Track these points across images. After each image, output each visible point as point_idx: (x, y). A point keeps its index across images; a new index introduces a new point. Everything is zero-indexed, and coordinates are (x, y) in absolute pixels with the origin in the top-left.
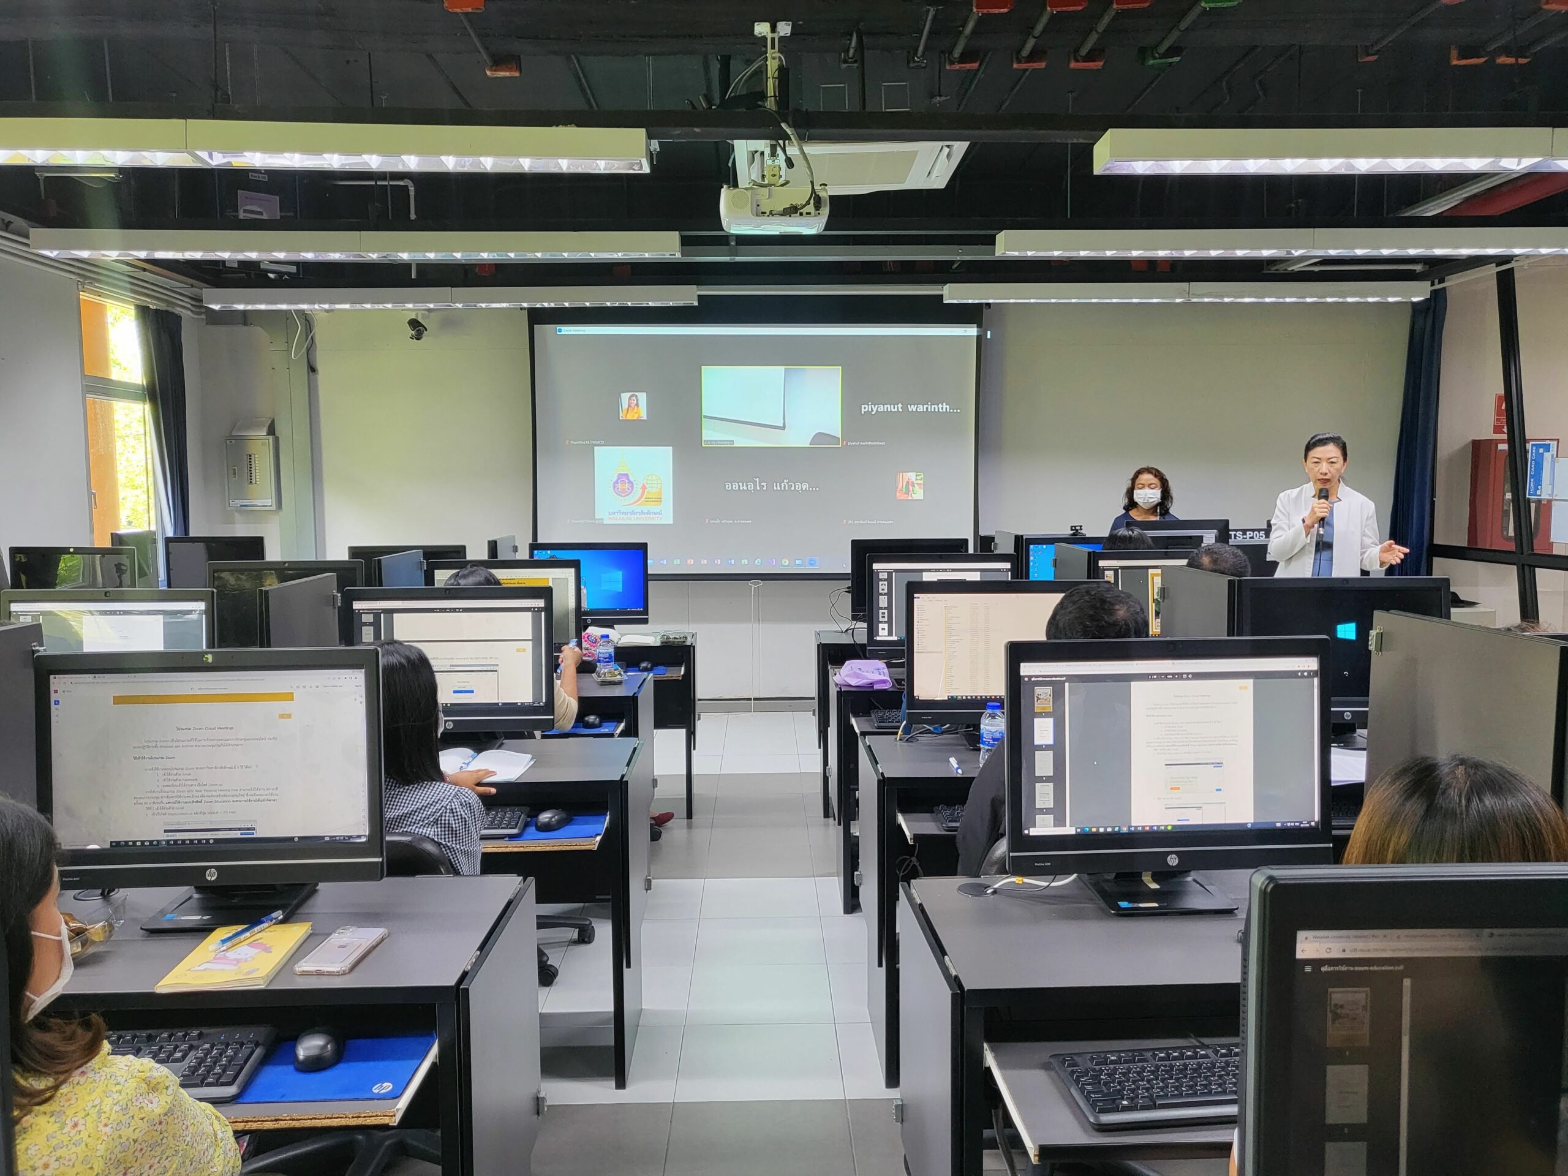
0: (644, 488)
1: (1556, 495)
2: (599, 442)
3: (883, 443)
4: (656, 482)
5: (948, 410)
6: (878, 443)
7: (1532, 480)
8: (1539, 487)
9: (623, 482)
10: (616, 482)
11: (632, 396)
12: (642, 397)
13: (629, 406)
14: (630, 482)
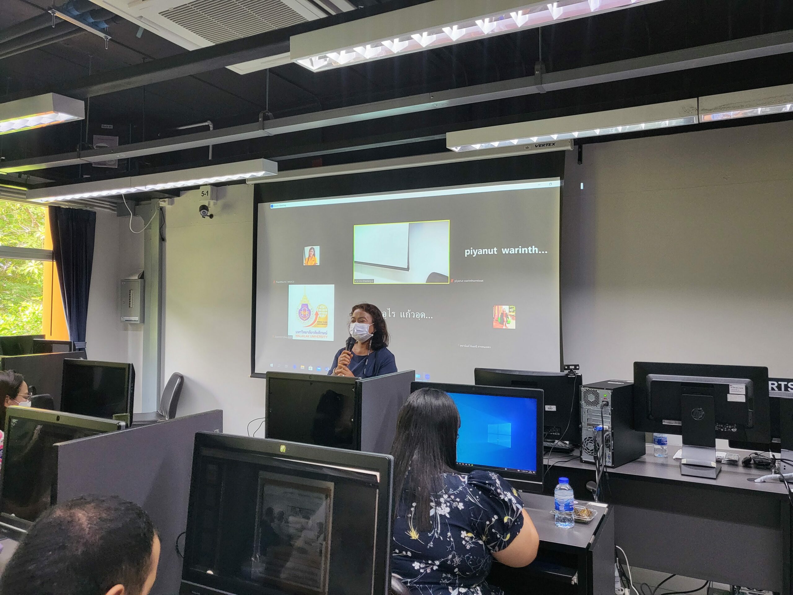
0: (317, 314)
2: (291, 282)
3: (482, 281)
4: (324, 310)
5: (537, 252)
6: (478, 281)
9: (305, 310)
10: (300, 310)
11: (311, 249)
12: (317, 249)
13: (309, 256)
14: (309, 310)
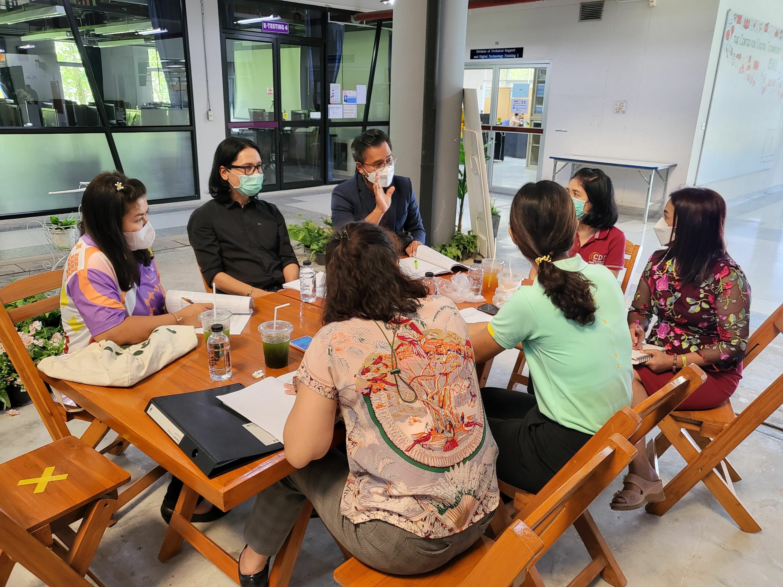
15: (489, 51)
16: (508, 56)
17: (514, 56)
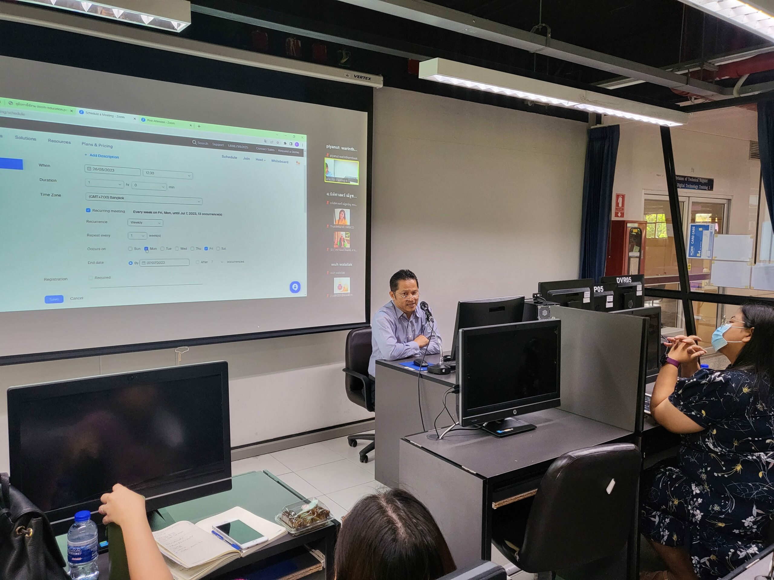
1: (715, 257)
7: (692, 247)
8: (699, 252)
15: (686, 179)
16: (702, 187)
17: (707, 188)
